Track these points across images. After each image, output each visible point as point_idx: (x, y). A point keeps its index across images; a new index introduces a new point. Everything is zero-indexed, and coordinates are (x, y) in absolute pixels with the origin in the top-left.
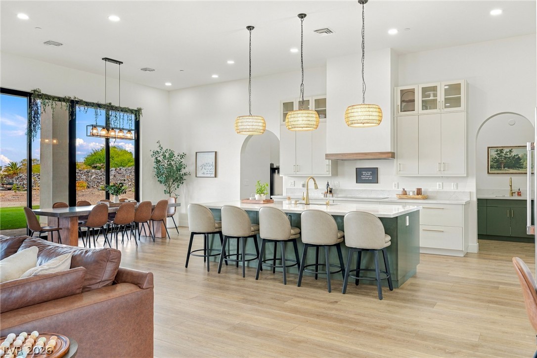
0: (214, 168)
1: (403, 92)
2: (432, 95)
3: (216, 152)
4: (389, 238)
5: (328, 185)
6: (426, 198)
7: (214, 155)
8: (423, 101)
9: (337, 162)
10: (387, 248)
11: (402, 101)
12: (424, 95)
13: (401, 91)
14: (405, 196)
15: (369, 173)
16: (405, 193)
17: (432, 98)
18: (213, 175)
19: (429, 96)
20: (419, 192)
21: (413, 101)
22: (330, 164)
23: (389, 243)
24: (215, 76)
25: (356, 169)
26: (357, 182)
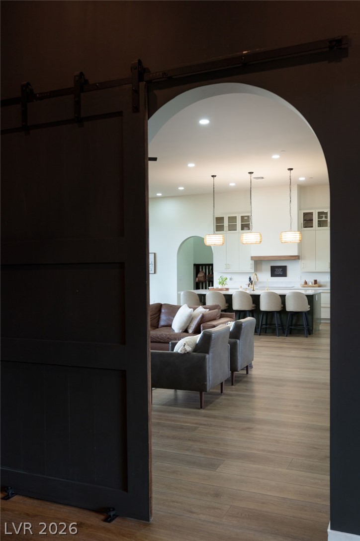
0: (153, 266)
1: (305, 214)
2: (324, 217)
3: (155, 254)
4: (309, 306)
5: (250, 278)
6: (320, 286)
7: (153, 256)
8: (318, 221)
9: (258, 262)
10: (308, 311)
11: (304, 220)
12: (319, 217)
13: (304, 213)
14: (306, 285)
15: (281, 269)
16: (306, 283)
17: (324, 219)
18: (153, 272)
19: (322, 217)
20: (316, 282)
21: (312, 220)
22: (253, 263)
23: (309, 309)
24: (159, 195)
25: (271, 267)
26: (272, 276)
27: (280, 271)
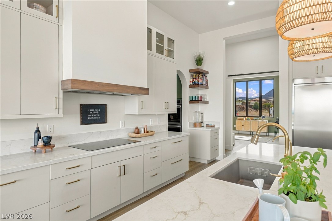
8: (156, 44)
15: (98, 111)
16: (138, 131)
25: (81, 105)
26: (82, 123)
27: (95, 114)
